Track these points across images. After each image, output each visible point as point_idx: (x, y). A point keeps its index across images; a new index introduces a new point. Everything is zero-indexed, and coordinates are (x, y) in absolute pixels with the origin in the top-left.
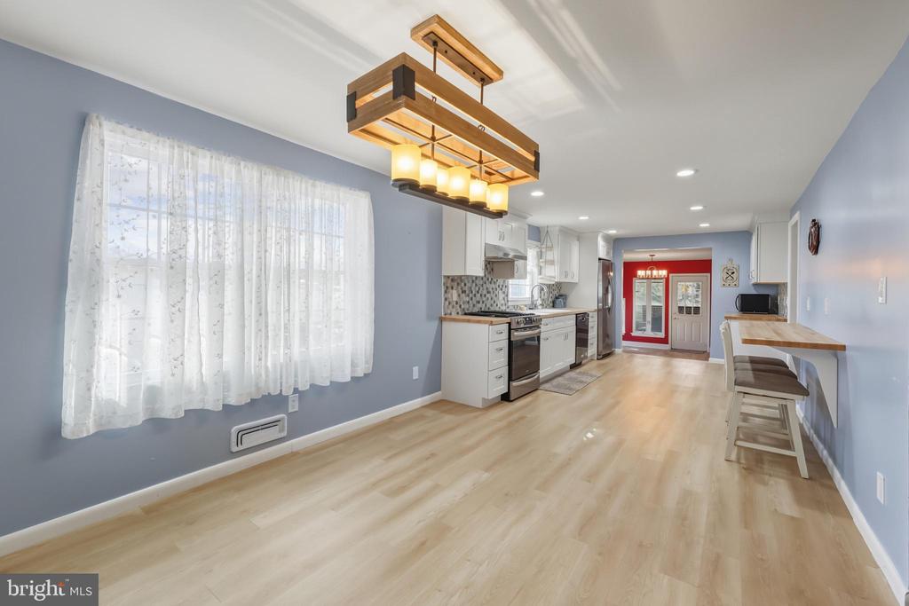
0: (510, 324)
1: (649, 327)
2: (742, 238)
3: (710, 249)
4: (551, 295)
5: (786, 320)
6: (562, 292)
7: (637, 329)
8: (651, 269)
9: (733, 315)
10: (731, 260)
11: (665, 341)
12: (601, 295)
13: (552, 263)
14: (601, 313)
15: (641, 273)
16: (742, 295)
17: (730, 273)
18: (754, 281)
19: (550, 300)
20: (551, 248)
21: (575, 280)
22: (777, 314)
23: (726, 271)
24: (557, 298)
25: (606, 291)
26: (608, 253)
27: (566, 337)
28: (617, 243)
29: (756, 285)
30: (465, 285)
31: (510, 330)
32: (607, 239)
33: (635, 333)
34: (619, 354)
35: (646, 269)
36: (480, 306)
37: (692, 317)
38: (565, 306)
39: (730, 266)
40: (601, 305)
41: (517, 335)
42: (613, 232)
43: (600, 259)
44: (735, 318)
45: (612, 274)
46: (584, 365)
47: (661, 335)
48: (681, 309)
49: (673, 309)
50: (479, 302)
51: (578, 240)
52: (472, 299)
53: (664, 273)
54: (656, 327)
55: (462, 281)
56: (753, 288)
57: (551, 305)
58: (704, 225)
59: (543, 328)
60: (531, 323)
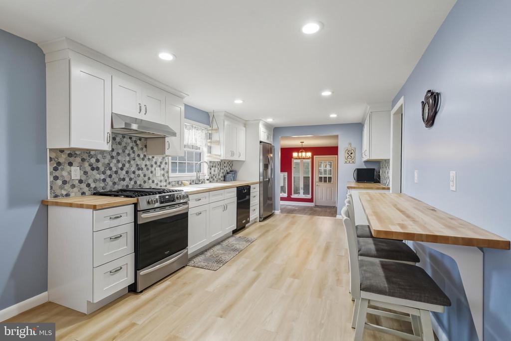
0: (136, 205)
1: (302, 191)
2: (357, 127)
3: (337, 137)
4: (222, 171)
5: (389, 189)
6: (233, 168)
7: (295, 193)
8: (302, 152)
9: (353, 186)
10: (350, 144)
11: (311, 200)
12: (261, 170)
13: (218, 142)
14: (262, 184)
15: (295, 154)
16: (358, 169)
17: (350, 154)
18: (365, 158)
19: (221, 175)
20: (217, 130)
21: (242, 158)
22: (379, 182)
23: (347, 152)
24: (228, 173)
25: (266, 166)
26: (268, 138)
27: (225, 208)
28: (276, 130)
29: (367, 162)
30: (98, 161)
31: (136, 211)
32: (268, 126)
33: (294, 196)
34: (277, 215)
35: (298, 152)
36: (125, 183)
37: (327, 184)
38: (234, 179)
39: (349, 148)
40: (262, 178)
41: (145, 217)
42: (270, 120)
43: (261, 142)
44: (354, 188)
45: (272, 155)
46: (248, 227)
47: (309, 197)
48: (321, 178)
49: (316, 179)
50: (124, 180)
51: (245, 127)
52: (110, 176)
53: (309, 154)
54: (306, 192)
55: (91, 156)
56: (364, 163)
57: (223, 179)
58: (333, 116)
59: (191, 204)
60: (173, 201)
